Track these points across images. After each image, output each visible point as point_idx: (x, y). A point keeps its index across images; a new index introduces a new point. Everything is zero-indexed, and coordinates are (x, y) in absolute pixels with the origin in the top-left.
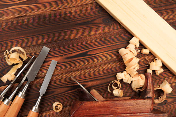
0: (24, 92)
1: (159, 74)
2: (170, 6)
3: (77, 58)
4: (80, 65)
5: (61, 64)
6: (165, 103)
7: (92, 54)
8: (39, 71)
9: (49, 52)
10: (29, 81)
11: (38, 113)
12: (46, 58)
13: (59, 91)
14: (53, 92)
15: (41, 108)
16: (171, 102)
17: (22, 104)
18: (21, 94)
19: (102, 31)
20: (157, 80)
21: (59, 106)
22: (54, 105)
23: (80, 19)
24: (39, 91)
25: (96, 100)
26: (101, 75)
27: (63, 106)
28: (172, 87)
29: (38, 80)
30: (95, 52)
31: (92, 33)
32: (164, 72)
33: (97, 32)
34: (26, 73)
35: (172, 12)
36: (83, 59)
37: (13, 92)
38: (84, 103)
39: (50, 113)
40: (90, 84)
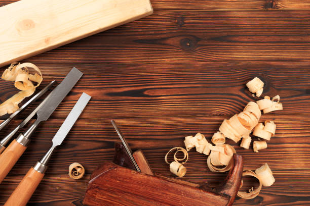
0: (27, 136)
1: (258, 151)
2: (303, 38)
3: (124, 98)
4: (127, 110)
5: (96, 102)
6: (259, 202)
7: (151, 95)
8: (58, 107)
9: (81, 78)
10: (39, 120)
11: (43, 175)
12: (74, 88)
13: (84, 145)
14: (74, 146)
15: (49, 167)
16: (270, 203)
17: (21, 155)
18: (21, 137)
19: (175, 60)
20: (254, 159)
21: (79, 170)
22: (72, 167)
23: (142, 33)
24: (51, 140)
25: (138, 170)
26: (159, 134)
27: (85, 172)
28: (275, 176)
29: (54, 121)
30: (158, 93)
31: (159, 60)
32: (268, 148)
33: (167, 60)
34: (37, 106)
35: (304, 49)
36: (134, 101)
37: (10, 133)
38: (116, 167)
39: (63, 178)
40: (138, 144)
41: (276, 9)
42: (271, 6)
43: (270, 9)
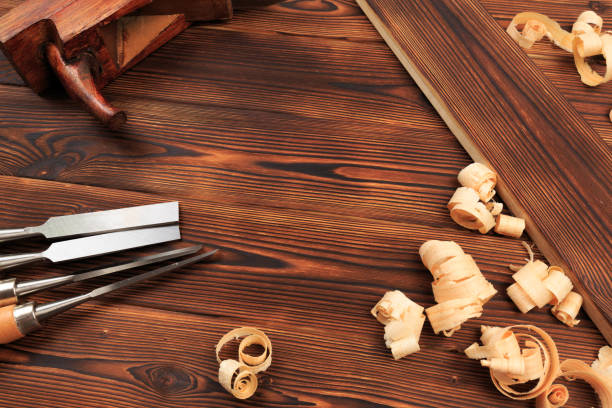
3: (292, 174)
7: (349, 176)
26: (356, 252)
30: (363, 175)
33: (390, 122)
36: (312, 183)
40: (305, 267)
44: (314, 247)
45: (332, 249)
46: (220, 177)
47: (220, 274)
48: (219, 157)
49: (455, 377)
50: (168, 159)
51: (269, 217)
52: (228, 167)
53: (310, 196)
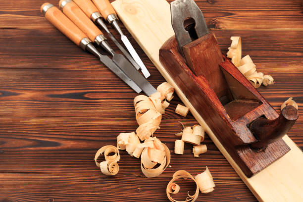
3: (64, 99)
7: (91, 97)
26: (93, 135)
30: (98, 96)
40: (70, 144)
41: (218, 29)
42: (214, 26)
43: (213, 29)
44: (74, 134)
45: (83, 134)
46: (29, 104)
47: (28, 152)
48: (28, 95)
49: (139, 188)
50: (3, 98)
51: (52, 122)
52: (33, 99)
53: (72, 109)
